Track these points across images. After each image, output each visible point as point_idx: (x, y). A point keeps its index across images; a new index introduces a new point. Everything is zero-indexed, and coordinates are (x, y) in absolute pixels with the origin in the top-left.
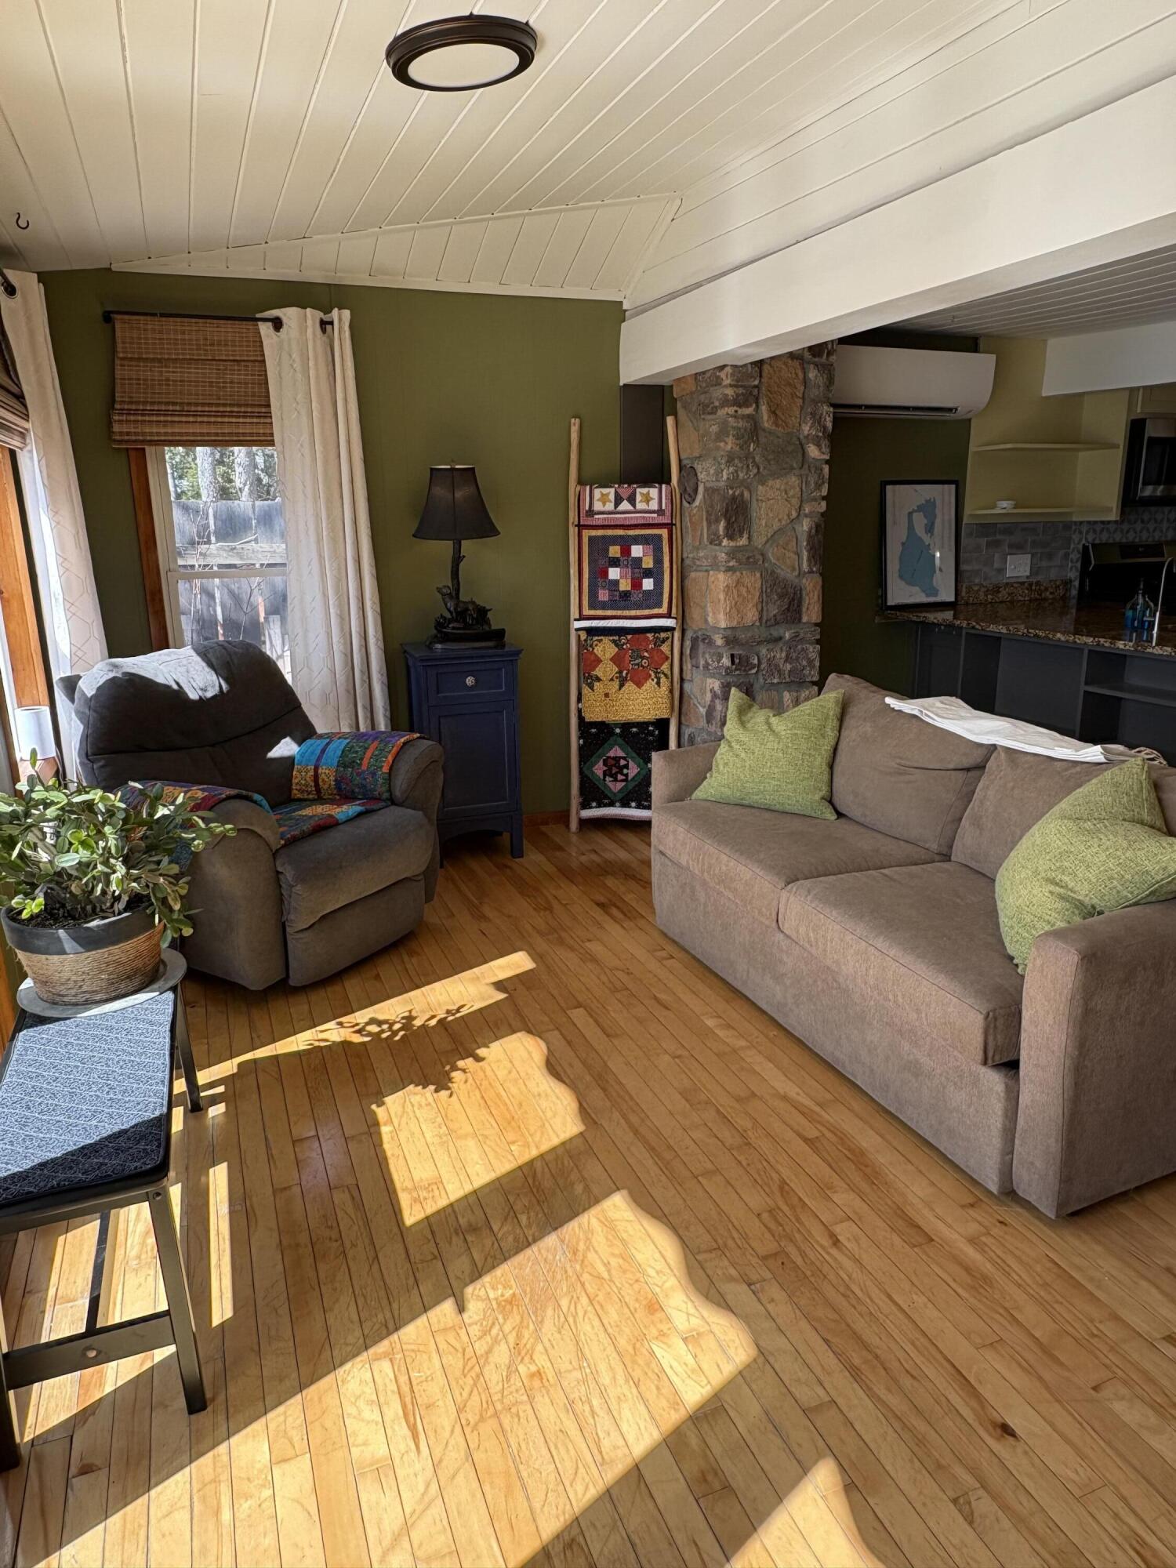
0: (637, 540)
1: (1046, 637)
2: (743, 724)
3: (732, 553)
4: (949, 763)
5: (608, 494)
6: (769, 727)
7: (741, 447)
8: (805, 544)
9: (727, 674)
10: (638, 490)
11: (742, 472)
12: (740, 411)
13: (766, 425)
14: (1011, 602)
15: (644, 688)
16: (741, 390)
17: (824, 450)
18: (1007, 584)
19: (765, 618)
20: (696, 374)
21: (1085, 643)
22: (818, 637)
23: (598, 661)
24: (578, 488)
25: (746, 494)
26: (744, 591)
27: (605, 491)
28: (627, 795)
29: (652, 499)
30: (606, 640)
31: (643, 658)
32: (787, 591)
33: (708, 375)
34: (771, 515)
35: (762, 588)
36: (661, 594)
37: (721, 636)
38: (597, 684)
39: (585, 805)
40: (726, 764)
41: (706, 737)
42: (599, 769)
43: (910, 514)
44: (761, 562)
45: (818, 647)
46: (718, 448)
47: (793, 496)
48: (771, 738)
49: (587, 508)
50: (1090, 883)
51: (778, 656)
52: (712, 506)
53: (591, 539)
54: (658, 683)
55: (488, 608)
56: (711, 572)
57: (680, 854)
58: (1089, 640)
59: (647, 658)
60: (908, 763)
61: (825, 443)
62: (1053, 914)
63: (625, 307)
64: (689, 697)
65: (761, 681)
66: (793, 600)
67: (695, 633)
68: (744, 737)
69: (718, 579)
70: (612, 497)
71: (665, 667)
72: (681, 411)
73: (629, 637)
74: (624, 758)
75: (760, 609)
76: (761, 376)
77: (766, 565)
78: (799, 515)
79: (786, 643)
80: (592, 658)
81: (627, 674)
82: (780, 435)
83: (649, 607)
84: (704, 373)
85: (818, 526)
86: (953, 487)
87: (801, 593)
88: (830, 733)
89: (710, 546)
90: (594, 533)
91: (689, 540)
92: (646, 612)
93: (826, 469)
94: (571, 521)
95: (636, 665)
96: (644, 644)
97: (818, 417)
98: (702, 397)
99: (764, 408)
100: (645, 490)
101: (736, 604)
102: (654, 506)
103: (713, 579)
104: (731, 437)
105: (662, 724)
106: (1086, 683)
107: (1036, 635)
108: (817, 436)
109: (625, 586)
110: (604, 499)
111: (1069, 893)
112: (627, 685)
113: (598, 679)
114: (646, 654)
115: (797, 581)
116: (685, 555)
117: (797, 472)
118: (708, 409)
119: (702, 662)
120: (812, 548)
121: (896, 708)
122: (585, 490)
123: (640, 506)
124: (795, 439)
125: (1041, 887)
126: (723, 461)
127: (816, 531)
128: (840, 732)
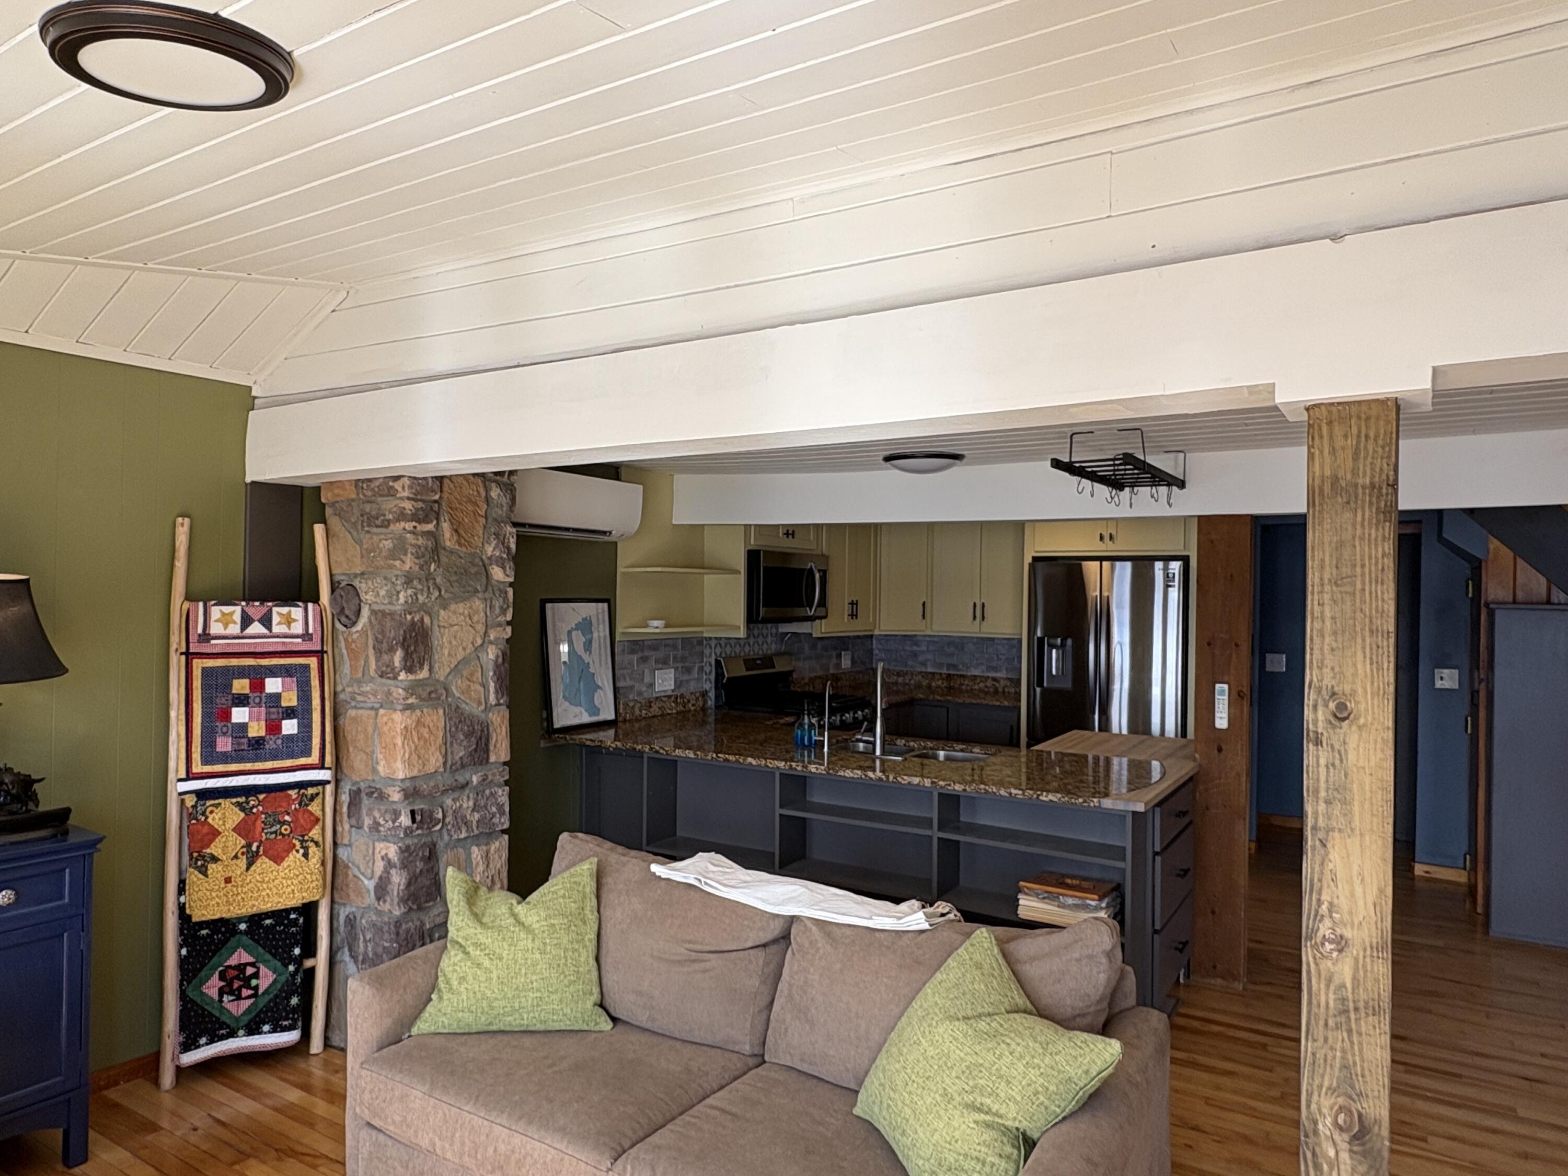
0: (273, 672)
1: (737, 761)
2: (477, 918)
3: (411, 689)
4: (746, 940)
5: (232, 613)
6: (515, 919)
7: (421, 567)
8: (491, 674)
9: (406, 835)
10: (275, 610)
11: (422, 595)
12: (419, 528)
13: (448, 544)
14: (662, 715)
15: (285, 864)
16: (420, 505)
17: (508, 572)
18: (657, 698)
19: (449, 763)
20: (359, 480)
21: (778, 768)
22: (507, 777)
23: (215, 833)
24: (186, 605)
25: (427, 620)
26: (425, 732)
27: (227, 609)
28: (257, 1015)
29: (295, 620)
30: (226, 803)
31: (283, 823)
32: (474, 729)
33: (377, 483)
34: (454, 643)
35: (445, 728)
36: (310, 738)
37: (398, 789)
38: (212, 867)
39: (188, 1045)
40: (463, 979)
41: (374, 918)
42: (212, 987)
43: (569, 632)
44: (444, 697)
45: (507, 789)
46: (391, 567)
47: (478, 622)
48: (523, 935)
49: (200, 631)
50: (1016, 1102)
51: (465, 806)
52: (383, 632)
53: (206, 672)
54: (306, 855)
55: (33, 777)
56: (382, 711)
57: (416, 1132)
58: (782, 764)
59: (289, 823)
60: (698, 947)
61: (510, 566)
62: (983, 1149)
63: (254, 393)
64: (347, 867)
65: (446, 837)
66: (481, 738)
67: (354, 784)
68: (484, 938)
69: (393, 720)
70: (237, 617)
71: (315, 833)
72: (333, 521)
73: (261, 797)
74: (252, 965)
75: (443, 751)
76: (441, 491)
77: (450, 699)
78: (484, 642)
79: (475, 788)
80: (205, 830)
81: (258, 847)
82: (462, 555)
83: (292, 756)
84: (370, 480)
85: (504, 654)
86: (606, 605)
87: (488, 729)
88: (590, 917)
89: (379, 680)
90: (210, 663)
91: (346, 669)
92: (288, 763)
93: (510, 591)
94: (174, 646)
95: (271, 833)
96: (284, 804)
97: (501, 538)
98: (368, 508)
99: (446, 526)
100: (284, 610)
101: (416, 748)
102: (298, 628)
103: (385, 719)
104: (409, 555)
105: (309, 910)
106: (781, 807)
107: (726, 760)
108: (501, 558)
109: (257, 730)
110: (226, 620)
111: (997, 1120)
112: (259, 861)
113: (215, 859)
114: (287, 818)
115: (483, 716)
116: (339, 688)
117: (480, 595)
118: (374, 521)
119: (367, 821)
120: (499, 679)
121: (663, 876)
122: (197, 607)
123: (276, 629)
124: (477, 560)
125: (962, 1115)
126: (399, 582)
127: (503, 659)
128: (599, 911)
